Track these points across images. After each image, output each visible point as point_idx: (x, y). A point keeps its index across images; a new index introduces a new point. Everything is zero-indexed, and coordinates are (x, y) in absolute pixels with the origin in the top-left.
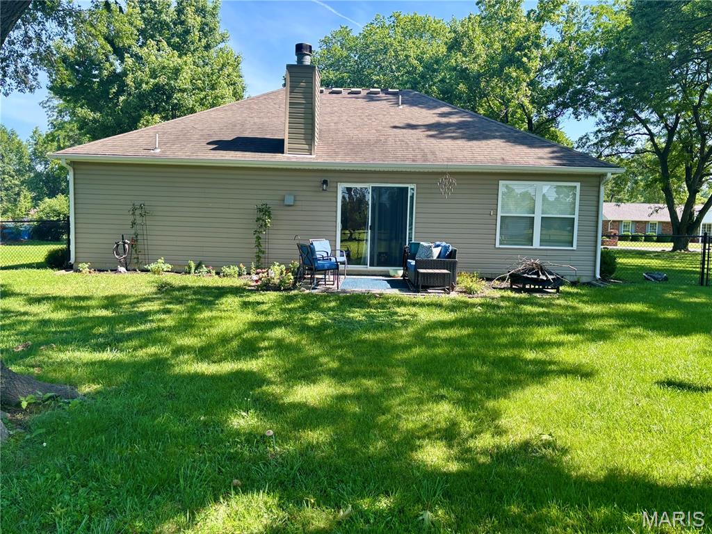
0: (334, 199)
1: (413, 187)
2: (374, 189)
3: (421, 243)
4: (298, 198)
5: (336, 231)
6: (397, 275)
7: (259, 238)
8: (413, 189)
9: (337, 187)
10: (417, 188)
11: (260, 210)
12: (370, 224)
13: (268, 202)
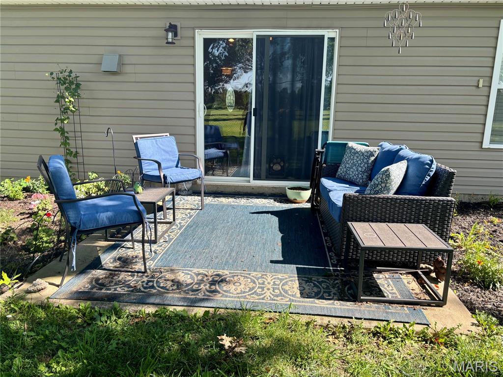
0: (189, 60)
1: (332, 35)
2: (261, 40)
3: (351, 144)
4: (126, 60)
5: (195, 119)
6: (299, 200)
7: (62, 131)
8: (332, 40)
9: (194, 38)
10: (341, 37)
11: (61, 81)
12: (253, 106)
13: (73, 67)
